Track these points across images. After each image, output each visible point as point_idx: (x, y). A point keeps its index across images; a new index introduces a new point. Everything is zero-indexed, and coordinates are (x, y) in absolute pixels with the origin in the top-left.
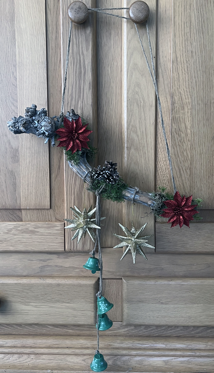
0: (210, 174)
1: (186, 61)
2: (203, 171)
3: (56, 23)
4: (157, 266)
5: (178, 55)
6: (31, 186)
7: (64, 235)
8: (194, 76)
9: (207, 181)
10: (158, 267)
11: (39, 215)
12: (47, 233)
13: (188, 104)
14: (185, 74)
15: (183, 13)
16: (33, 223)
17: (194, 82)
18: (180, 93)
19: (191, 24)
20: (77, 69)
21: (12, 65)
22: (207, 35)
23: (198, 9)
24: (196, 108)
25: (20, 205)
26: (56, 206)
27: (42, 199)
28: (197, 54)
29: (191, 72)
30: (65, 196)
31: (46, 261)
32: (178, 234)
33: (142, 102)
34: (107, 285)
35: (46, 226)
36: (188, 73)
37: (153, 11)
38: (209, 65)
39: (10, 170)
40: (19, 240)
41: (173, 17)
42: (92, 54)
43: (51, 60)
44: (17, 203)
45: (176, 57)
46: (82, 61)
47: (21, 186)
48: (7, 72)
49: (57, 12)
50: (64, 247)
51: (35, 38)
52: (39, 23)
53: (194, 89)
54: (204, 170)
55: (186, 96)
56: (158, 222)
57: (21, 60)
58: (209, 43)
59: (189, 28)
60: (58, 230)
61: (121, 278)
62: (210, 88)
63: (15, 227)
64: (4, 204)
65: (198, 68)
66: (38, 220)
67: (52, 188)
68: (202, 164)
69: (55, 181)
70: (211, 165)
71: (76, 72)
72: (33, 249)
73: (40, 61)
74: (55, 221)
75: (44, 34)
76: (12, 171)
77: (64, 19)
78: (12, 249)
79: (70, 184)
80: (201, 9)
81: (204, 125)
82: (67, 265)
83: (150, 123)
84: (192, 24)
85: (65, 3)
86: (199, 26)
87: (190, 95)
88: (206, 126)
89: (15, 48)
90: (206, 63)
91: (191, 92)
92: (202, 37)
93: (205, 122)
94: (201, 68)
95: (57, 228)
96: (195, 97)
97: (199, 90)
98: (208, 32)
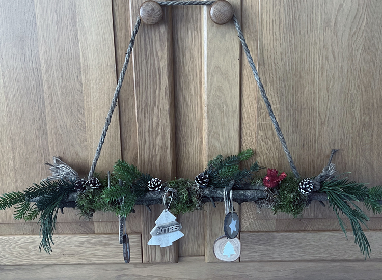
1: (275, 63)
3: (125, 20)
4: (241, 274)
5: (266, 57)
8: (283, 80)
11: (112, 227)
14: (273, 78)
15: (272, 10)
17: (283, 86)
19: (281, 21)
20: (151, 73)
21: (76, 69)
22: (299, 34)
23: (289, 5)
24: (285, 114)
28: (287, 56)
29: (280, 75)
31: (122, 271)
33: (225, 107)
36: (276, 76)
37: (237, 8)
38: (300, 68)
41: (261, 14)
45: (263, 59)
46: (156, 64)
48: (71, 76)
50: (141, 259)
51: (101, 38)
52: (106, 21)
53: (283, 94)
55: (274, 102)
56: (243, 231)
57: (86, 63)
58: (301, 44)
59: (278, 27)
60: (134, 242)
65: (288, 71)
71: (150, 76)
73: (109, 64)
74: (131, 232)
80: (292, 5)
81: (293, 132)
82: (145, 274)
83: (234, 129)
86: (290, 25)
87: (278, 100)
88: (295, 134)
89: (79, 49)
90: (297, 65)
91: (279, 97)
92: (293, 36)
93: (294, 129)
94: (291, 71)
95: (133, 240)
96: (284, 103)
97: (288, 95)
98: (300, 31)
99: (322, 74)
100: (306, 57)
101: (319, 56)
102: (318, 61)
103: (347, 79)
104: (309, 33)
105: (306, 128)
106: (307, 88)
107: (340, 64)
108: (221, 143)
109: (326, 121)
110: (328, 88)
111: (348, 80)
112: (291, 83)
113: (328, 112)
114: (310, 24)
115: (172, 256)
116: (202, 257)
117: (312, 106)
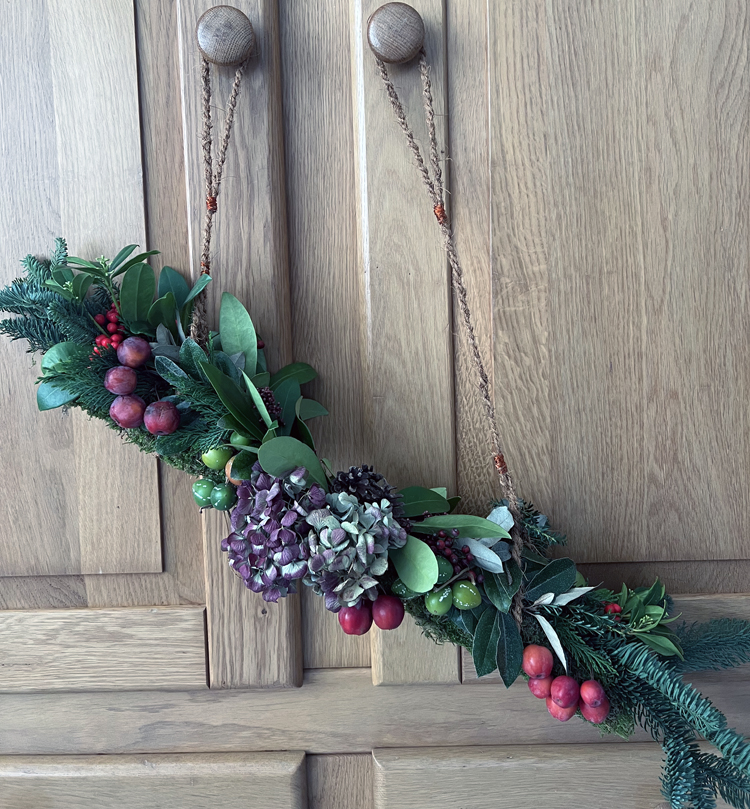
0: (608, 466)
1: (530, 160)
2: (585, 459)
3: (168, 61)
4: (468, 717)
5: (508, 146)
6: (107, 512)
7: (204, 645)
8: (552, 202)
9: (598, 487)
10: (472, 717)
11: (131, 589)
12: (156, 639)
13: (538, 275)
14: (527, 195)
15: (518, 31)
16: (117, 613)
17: (554, 217)
18: (516, 247)
19: (541, 59)
21: (46, 181)
22: (586, 88)
23: (560, 20)
24: (562, 287)
25: (80, 563)
26: (179, 564)
27: (138, 545)
28: (559, 143)
29: (544, 191)
30: (204, 536)
31: (157, 712)
33: (412, 271)
34: (330, 770)
35: (152, 620)
36: (536, 192)
37: (436, 26)
38: (594, 171)
39: (48, 467)
40: (79, 661)
41: (492, 41)
42: (269, 146)
43: (154, 163)
44: (69, 559)
45: (502, 150)
46: (242, 165)
47: (81, 512)
48: (33, 199)
49: (168, 30)
50: (205, 677)
51: (109, 103)
52: (119, 62)
53: (553, 236)
54: (589, 457)
55: (534, 257)
57: (70, 165)
58: (591, 111)
59: (534, 73)
60: (187, 630)
61: (368, 750)
62: (599, 233)
63: (68, 626)
64: (33, 563)
65: (563, 180)
66: (130, 601)
67: (167, 514)
68: (582, 439)
69: (174, 493)
70: (609, 440)
72: (118, 683)
73: (125, 167)
74: (178, 603)
75: (133, 94)
76: (53, 472)
77: (187, 50)
78: (58, 684)
80: (565, 19)
81: (584, 333)
82: (216, 721)
83: (436, 329)
84: (543, 59)
85: (190, 8)
86: (563, 66)
87: (544, 252)
88: (589, 338)
89: (54, 131)
90: (585, 166)
91: (545, 245)
92: (572, 94)
93: (586, 324)
94: (571, 179)
95: (184, 625)
96: (557, 258)
97: (567, 239)
98: (588, 82)
99: (649, 185)
100: (608, 145)
101: (638, 141)
102: (635, 154)
103: (711, 197)
104: (610, 86)
105: (616, 323)
106: (613, 221)
107: (692, 161)
108: (404, 364)
109: (665, 303)
110: (664, 220)
111: (714, 199)
113: (668, 281)
114: (613, 64)
115: (286, 668)
116: (365, 671)
117: (627, 266)
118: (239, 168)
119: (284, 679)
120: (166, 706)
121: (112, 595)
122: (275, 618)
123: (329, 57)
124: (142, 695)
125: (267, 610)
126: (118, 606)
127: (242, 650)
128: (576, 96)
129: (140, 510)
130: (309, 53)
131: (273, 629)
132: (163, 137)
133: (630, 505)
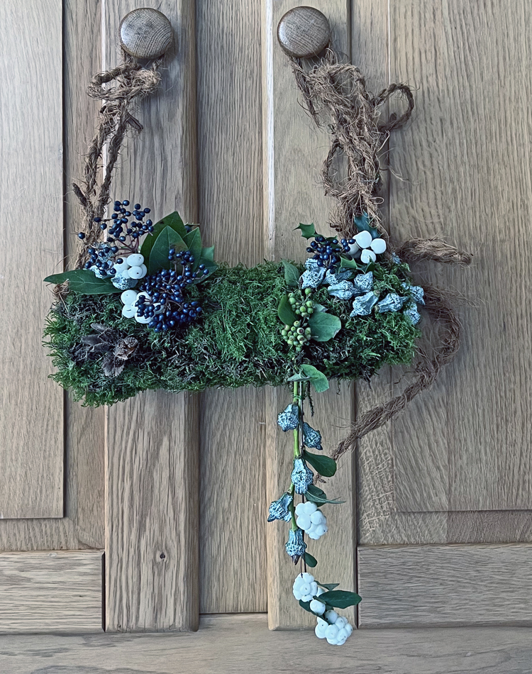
0: (502, 418)
1: (428, 141)
2: (480, 411)
6: (12, 459)
7: (101, 589)
8: (448, 178)
9: (492, 437)
10: (369, 662)
11: (32, 534)
12: (54, 583)
14: (425, 173)
15: (416, 30)
17: (450, 191)
18: (414, 218)
19: (438, 54)
22: (480, 79)
23: (455, 21)
26: (80, 510)
27: (41, 492)
28: (455, 125)
29: (441, 168)
30: (106, 483)
31: (51, 656)
32: (420, 577)
35: (51, 564)
36: (433, 169)
37: (341, 26)
38: (487, 151)
41: (393, 39)
42: (183, 127)
43: (74, 142)
50: (101, 620)
51: (34, 89)
52: (46, 53)
53: (449, 208)
54: (484, 410)
55: (430, 227)
56: (363, 545)
59: (432, 66)
60: (86, 574)
62: (492, 205)
65: (459, 158)
66: (29, 546)
67: (71, 461)
68: (477, 392)
69: (79, 442)
70: (503, 394)
71: (141, 169)
72: (14, 626)
73: (47, 144)
74: (77, 548)
75: (57, 81)
77: (110, 44)
79: (121, 451)
80: (460, 20)
84: (440, 54)
85: (114, 9)
86: (458, 61)
87: (440, 222)
90: (479, 146)
91: (442, 216)
92: (466, 83)
95: (82, 569)
96: (452, 228)
97: (462, 210)
98: (482, 74)
100: (500, 128)
104: (502, 78)
105: (508, 286)
106: (506, 195)
112: (469, 184)
114: (505, 59)
115: (182, 611)
116: (261, 616)
117: (520, 234)
118: (153, 146)
119: (179, 623)
120: (60, 651)
121: (12, 540)
122: (173, 563)
123: (241, 50)
124: (35, 639)
125: (166, 554)
126: (17, 550)
127: (139, 594)
128: (470, 86)
129: (44, 458)
130: (222, 47)
131: (170, 574)
132: (84, 118)
133: (524, 454)
